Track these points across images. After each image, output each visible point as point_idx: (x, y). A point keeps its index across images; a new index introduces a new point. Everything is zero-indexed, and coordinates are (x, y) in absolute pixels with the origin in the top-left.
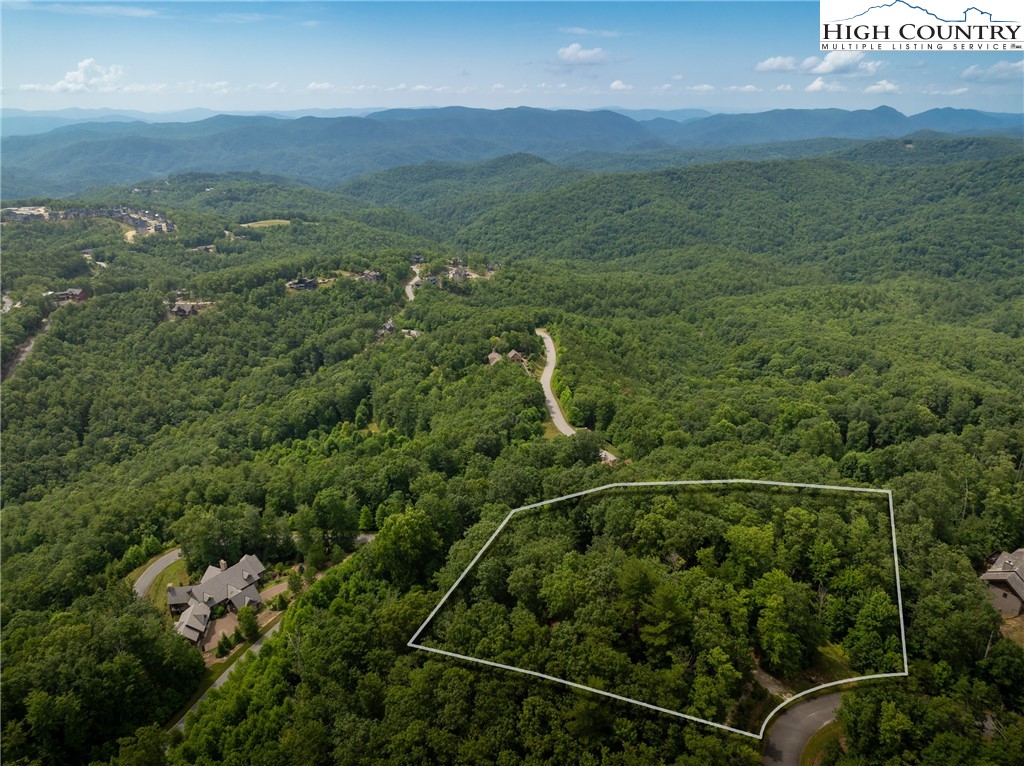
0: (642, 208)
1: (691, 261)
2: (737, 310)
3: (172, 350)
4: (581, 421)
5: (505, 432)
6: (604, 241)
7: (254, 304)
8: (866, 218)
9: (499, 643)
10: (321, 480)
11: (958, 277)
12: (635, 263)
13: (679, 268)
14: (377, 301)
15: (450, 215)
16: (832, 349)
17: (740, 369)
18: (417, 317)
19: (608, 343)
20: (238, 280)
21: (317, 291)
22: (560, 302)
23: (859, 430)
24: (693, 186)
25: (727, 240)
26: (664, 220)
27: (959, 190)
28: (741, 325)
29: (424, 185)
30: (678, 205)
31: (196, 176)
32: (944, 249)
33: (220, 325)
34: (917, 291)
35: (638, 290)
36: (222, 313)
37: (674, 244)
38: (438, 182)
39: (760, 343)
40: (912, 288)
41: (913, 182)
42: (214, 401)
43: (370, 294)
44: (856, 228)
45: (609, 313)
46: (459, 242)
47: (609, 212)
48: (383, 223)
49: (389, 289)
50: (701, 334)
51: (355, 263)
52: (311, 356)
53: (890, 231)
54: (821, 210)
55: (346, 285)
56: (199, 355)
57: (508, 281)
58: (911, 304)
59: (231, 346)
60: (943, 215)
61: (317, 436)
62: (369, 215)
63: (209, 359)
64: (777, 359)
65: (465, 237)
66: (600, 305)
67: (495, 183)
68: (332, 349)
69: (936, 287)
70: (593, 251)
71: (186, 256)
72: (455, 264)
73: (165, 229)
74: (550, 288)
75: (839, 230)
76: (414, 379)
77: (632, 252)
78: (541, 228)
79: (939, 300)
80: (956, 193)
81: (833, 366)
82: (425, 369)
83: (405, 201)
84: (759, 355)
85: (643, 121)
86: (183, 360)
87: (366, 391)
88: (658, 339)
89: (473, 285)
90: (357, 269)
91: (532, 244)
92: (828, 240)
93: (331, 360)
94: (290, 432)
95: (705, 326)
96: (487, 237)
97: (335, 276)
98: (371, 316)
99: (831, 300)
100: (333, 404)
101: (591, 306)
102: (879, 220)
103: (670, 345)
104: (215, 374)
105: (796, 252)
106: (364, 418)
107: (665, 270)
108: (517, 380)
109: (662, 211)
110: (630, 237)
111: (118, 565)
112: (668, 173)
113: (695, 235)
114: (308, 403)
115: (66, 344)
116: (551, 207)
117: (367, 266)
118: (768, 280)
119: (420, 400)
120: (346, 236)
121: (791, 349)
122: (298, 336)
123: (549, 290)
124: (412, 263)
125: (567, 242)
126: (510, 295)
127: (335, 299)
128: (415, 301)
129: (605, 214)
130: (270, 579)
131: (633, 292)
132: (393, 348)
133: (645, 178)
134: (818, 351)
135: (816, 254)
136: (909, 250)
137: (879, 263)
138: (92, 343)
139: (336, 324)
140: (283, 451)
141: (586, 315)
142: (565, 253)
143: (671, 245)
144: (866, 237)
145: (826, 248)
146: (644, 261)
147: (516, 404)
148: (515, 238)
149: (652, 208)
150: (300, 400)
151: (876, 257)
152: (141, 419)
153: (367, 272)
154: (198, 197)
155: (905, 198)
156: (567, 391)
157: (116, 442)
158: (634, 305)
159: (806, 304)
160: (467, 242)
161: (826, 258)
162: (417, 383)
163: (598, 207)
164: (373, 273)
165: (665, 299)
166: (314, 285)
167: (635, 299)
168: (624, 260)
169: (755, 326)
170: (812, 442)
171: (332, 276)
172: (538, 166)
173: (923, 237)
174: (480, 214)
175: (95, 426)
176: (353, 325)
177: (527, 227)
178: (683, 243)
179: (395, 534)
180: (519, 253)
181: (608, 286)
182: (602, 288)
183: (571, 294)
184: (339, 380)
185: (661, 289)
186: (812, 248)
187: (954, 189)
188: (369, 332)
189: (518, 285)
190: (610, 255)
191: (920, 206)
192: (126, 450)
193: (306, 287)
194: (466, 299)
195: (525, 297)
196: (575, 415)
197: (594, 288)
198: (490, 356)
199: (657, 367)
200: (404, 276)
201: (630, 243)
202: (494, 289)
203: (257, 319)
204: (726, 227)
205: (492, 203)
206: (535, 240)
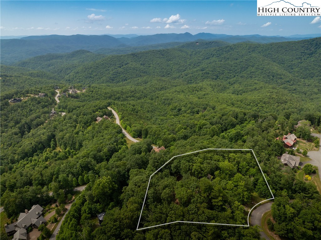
0: (126, 66)
1: (145, 81)
2: (165, 95)
4: (136, 136)
5: (115, 144)
6: (116, 77)
8: (191, 65)
9: (174, 217)
10: (54, 172)
11: (218, 80)
12: (128, 83)
13: (142, 84)
14: (46, 104)
15: (61, 71)
16: (198, 104)
17: (174, 113)
18: (63, 108)
19: (131, 109)
21: (22, 102)
22: (110, 98)
23: (219, 127)
24: (141, 58)
25: (153, 74)
26: (134, 69)
27: (213, 55)
28: (168, 100)
29: (49, 62)
30: (137, 64)
32: (214, 72)
34: (210, 85)
35: (133, 92)
37: (138, 76)
38: (54, 60)
39: (176, 104)
40: (209, 84)
41: (202, 54)
43: (43, 101)
44: (188, 68)
45: (126, 100)
46: (67, 80)
47: (116, 67)
48: (38, 76)
49: (49, 99)
50: (156, 104)
51: (35, 91)
52: (25, 126)
53: (198, 68)
54: (178, 63)
55: (33, 99)
57: (91, 92)
58: (209, 89)
60: (211, 63)
61: (38, 155)
62: (32, 73)
64: (183, 109)
65: (68, 79)
66: (123, 98)
67: (74, 60)
68: (34, 122)
69: (215, 83)
70: (113, 80)
72: (71, 88)
74: (106, 94)
75: (184, 69)
76: (72, 130)
77: (126, 80)
78: (94, 74)
79: (216, 87)
80: (213, 56)
81: (200, 109)
82: (74, 125)
83: (42, 68)
84: (178, 108)
85: (118, 38)
87: (53, 136)
88: (145, 106)
89: (79, 95)
90: (36, 93)
91: (92, 79)
92: (182, 72)
93: (34, 127)
94: (26, 155)
95: (157, 101)
96: (76, 78)
97: (28, 96)
98: (46, 109)
99: (189, 89)
100: (41, 142)
101: (120, 98)
102: (195, 65)
103: (149, 108)
105: (174, 76)
106: (54, 146)
107: (138, 84)
108: (111, 126)
109: (133, 66)
110: (124, 75)
112: (132, 54)
113: (144, 73)
114: (31, 144)
116: (97, 67)
117: (40, 92)
118: (169, 85)
119: (76, 137)
120: (25, 81)
121: (187, 105)
122: (18, 120)
123: (105, 94)
124: (55, 89)
125: (104, 78)
126: (93, 97)
127: (30, 105)
128: (61, 103)
129: (115, 68)
130: (46, 212)
131: (132, 92)
132: (59, 120)
133: (126, 56)
134: (194, 105)
135: (179, 76)
136: (205, 73)
137: (197, 78)
139: (33, 113)
140: (25, 163)
141: (119, 101)
142: (104, 81)
143: (137, 77)
144: (192, 70)
145: (182, 74)
146: (131, 82)
147: (115, 134)
148: (86, 78)
149: (130, 65)
150: (27, 143)
151: (196, 76)
153: (40, 94)
155: (200, 59)
156: (128, 127)
158: (133, 96)
159: (183, 91)
160: (69, 80)
161: (182, 77)
162: (73, 131)
163: (112, 66)
164: (43, 94)
165: (142, 94)
166: (20, 100)
167: (133, 94)
168: (124, 82)
169: (172, 99)
170: (211, 132)
171: (26, 96)
172: (88, 54)
173: (208, 69)
174: (72, 71)
176: (40, 113)
177: (90, 74)
178: (141, 76)
179: (102, 186)
180: (88, 83)
181: (124, 91)
182: (122, 92)
183: (113, 95)
184: (41, 133)
185: (140, 91)
186: (178, 75)
187: (212, 55)
188: (47, 115)
189: (94, 93)
190: (119, 81)
191: (204, 61)
193: (17, 101)
194: (78, 100)
195: (98, 97)
196: (134, 134)
197: (120, 92)
198: (97, 118)
199: (149, 115)
200: (54, 94)
201: (124, 77)
202: (87, 95)
204: (153, 70)
205: (75, 67)
206: (93, 78)
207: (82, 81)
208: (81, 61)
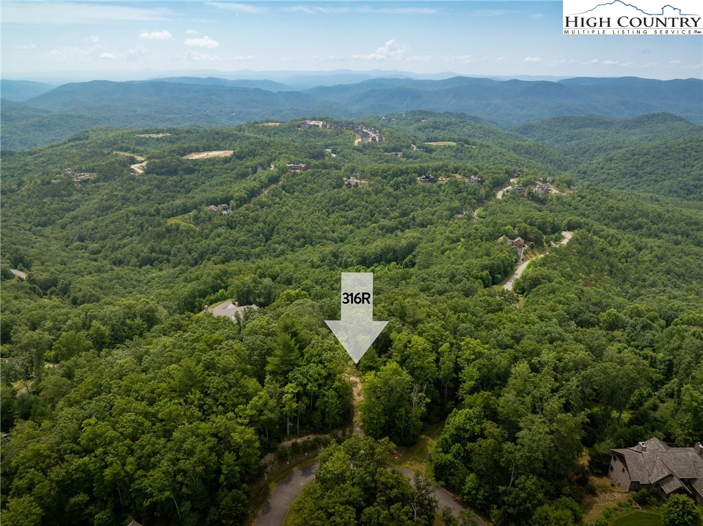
3: (334, 205)
4: (520, 289)
7: (391, 186)
15: (584, 153)
20: (388, 171)
21: (434, 184)
29: (576, 130)
31: (422, 113)
33: (366, 196)
36: (370, 189)
38: (587, 129)
42: (341, 238)
43: (467, 191)
46: (579, 172)
48: (526, 153)
49: (482, 190)
55: (455, 184)
56: (347, 211)
57: (580, 198)
59: (367, 208)
62: (518, 146)
63: (351, 214)
65: (584, 169)
71: (382, 157)
73: (377, 139)
74: (611, 209)
78: (649, 169)
86: (337, 212)
89: (550, 198)
90: (468, 174)
91: (637, 181)
93: (415, 226)
96: (602, 171)
97: (451, 177)
101: (641, 228)
104: (351, 223)
111: (213, 297)
115: (284, 192)
116: (664, 154)
120: (491, 157)
122: (409, 210)
123: (609, 210)
124: (514, 177)
126: (576, 209)
127: (443, 191)
128: (502, 200)
138: (296, 194)
148: (624, 175)
152: (298, 238)
153: (473, 177)
154: (416, 125)
157: (280, 248)
160: (585, 173)
164: (477, 179)
166: (434, 181)
171: (449, 177)
172: (676, 124)
175: (275, 238)
176: (443, 208)
177: (637, 167)
183: (627, 215)
184: (406, 237)
192: (283, 252)
193: (429, 181)
194: (539, 206)
198: (500, 238)
200: (501, 184)
203: (389, 195)
205: (620, 148)
206: (641, 177)
207: (612, 180)
208: (647, 138)
